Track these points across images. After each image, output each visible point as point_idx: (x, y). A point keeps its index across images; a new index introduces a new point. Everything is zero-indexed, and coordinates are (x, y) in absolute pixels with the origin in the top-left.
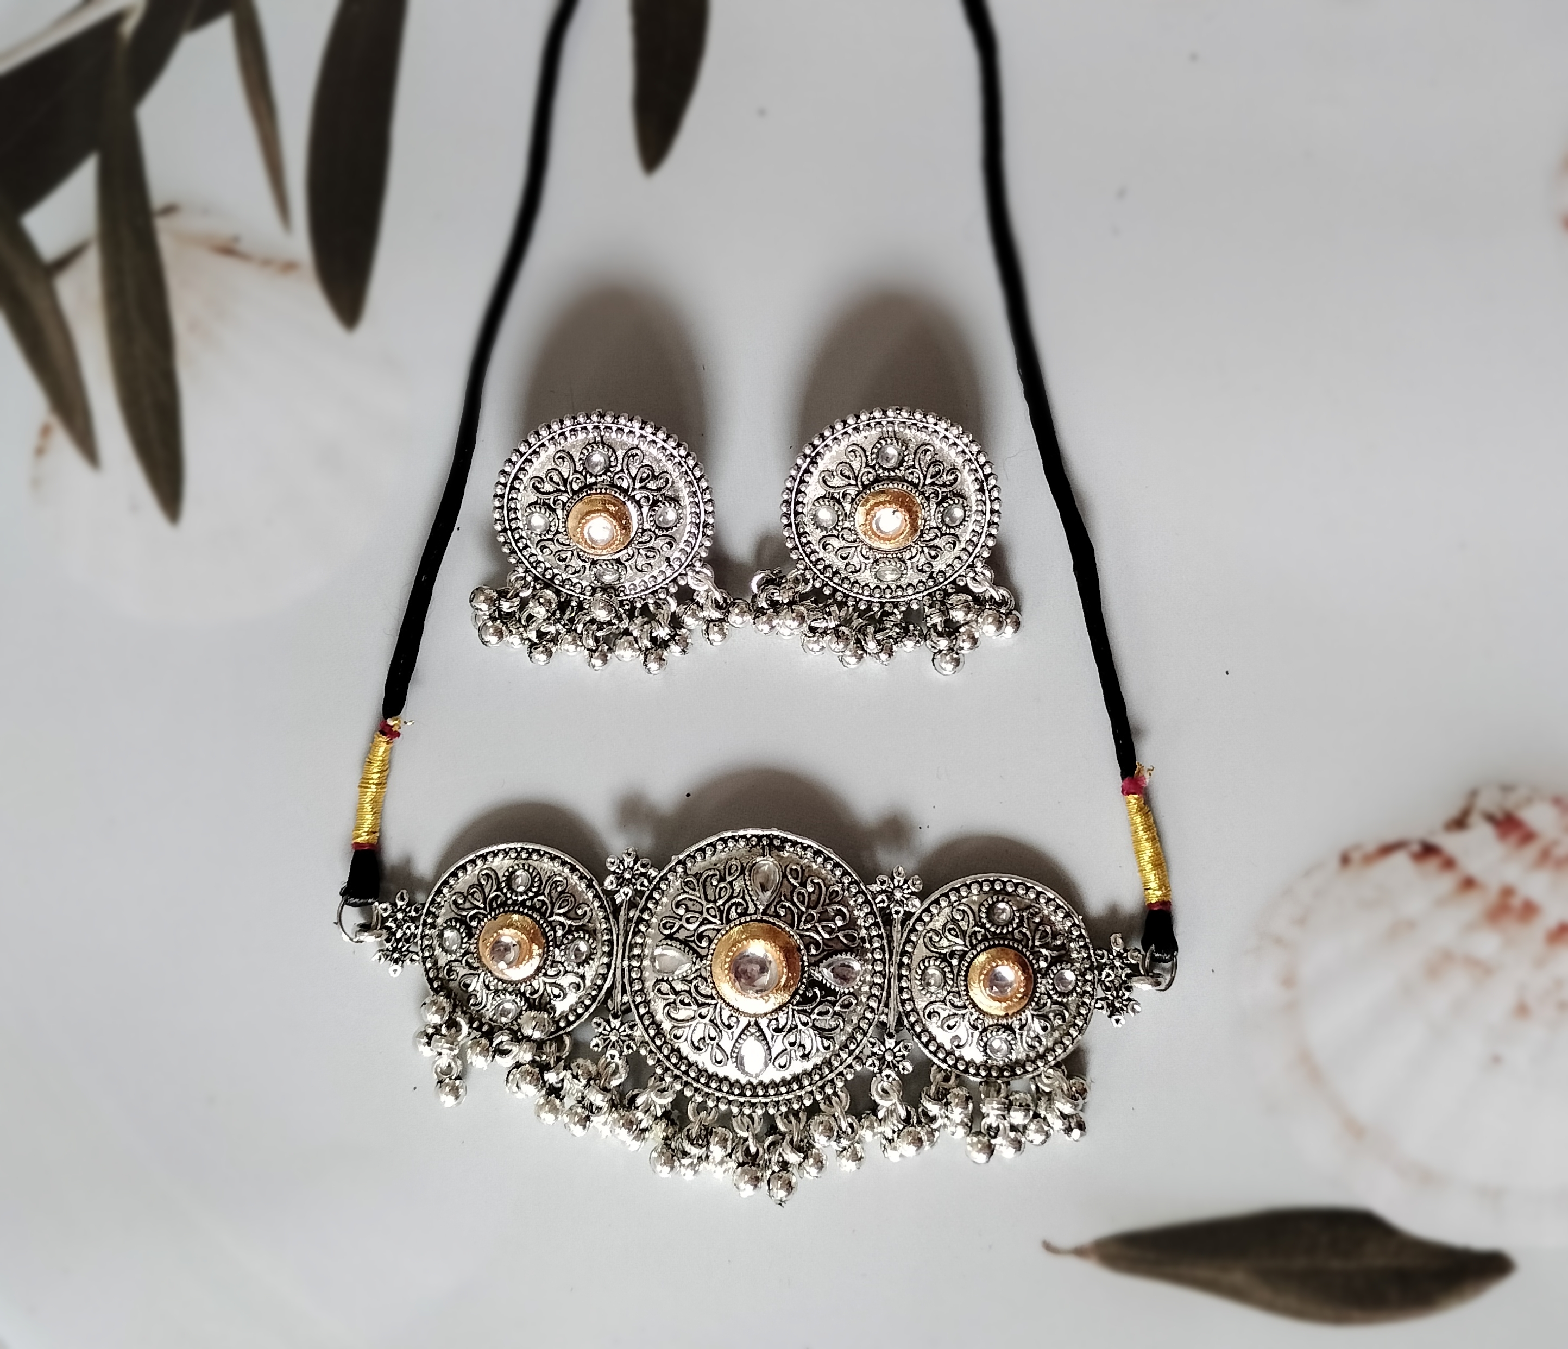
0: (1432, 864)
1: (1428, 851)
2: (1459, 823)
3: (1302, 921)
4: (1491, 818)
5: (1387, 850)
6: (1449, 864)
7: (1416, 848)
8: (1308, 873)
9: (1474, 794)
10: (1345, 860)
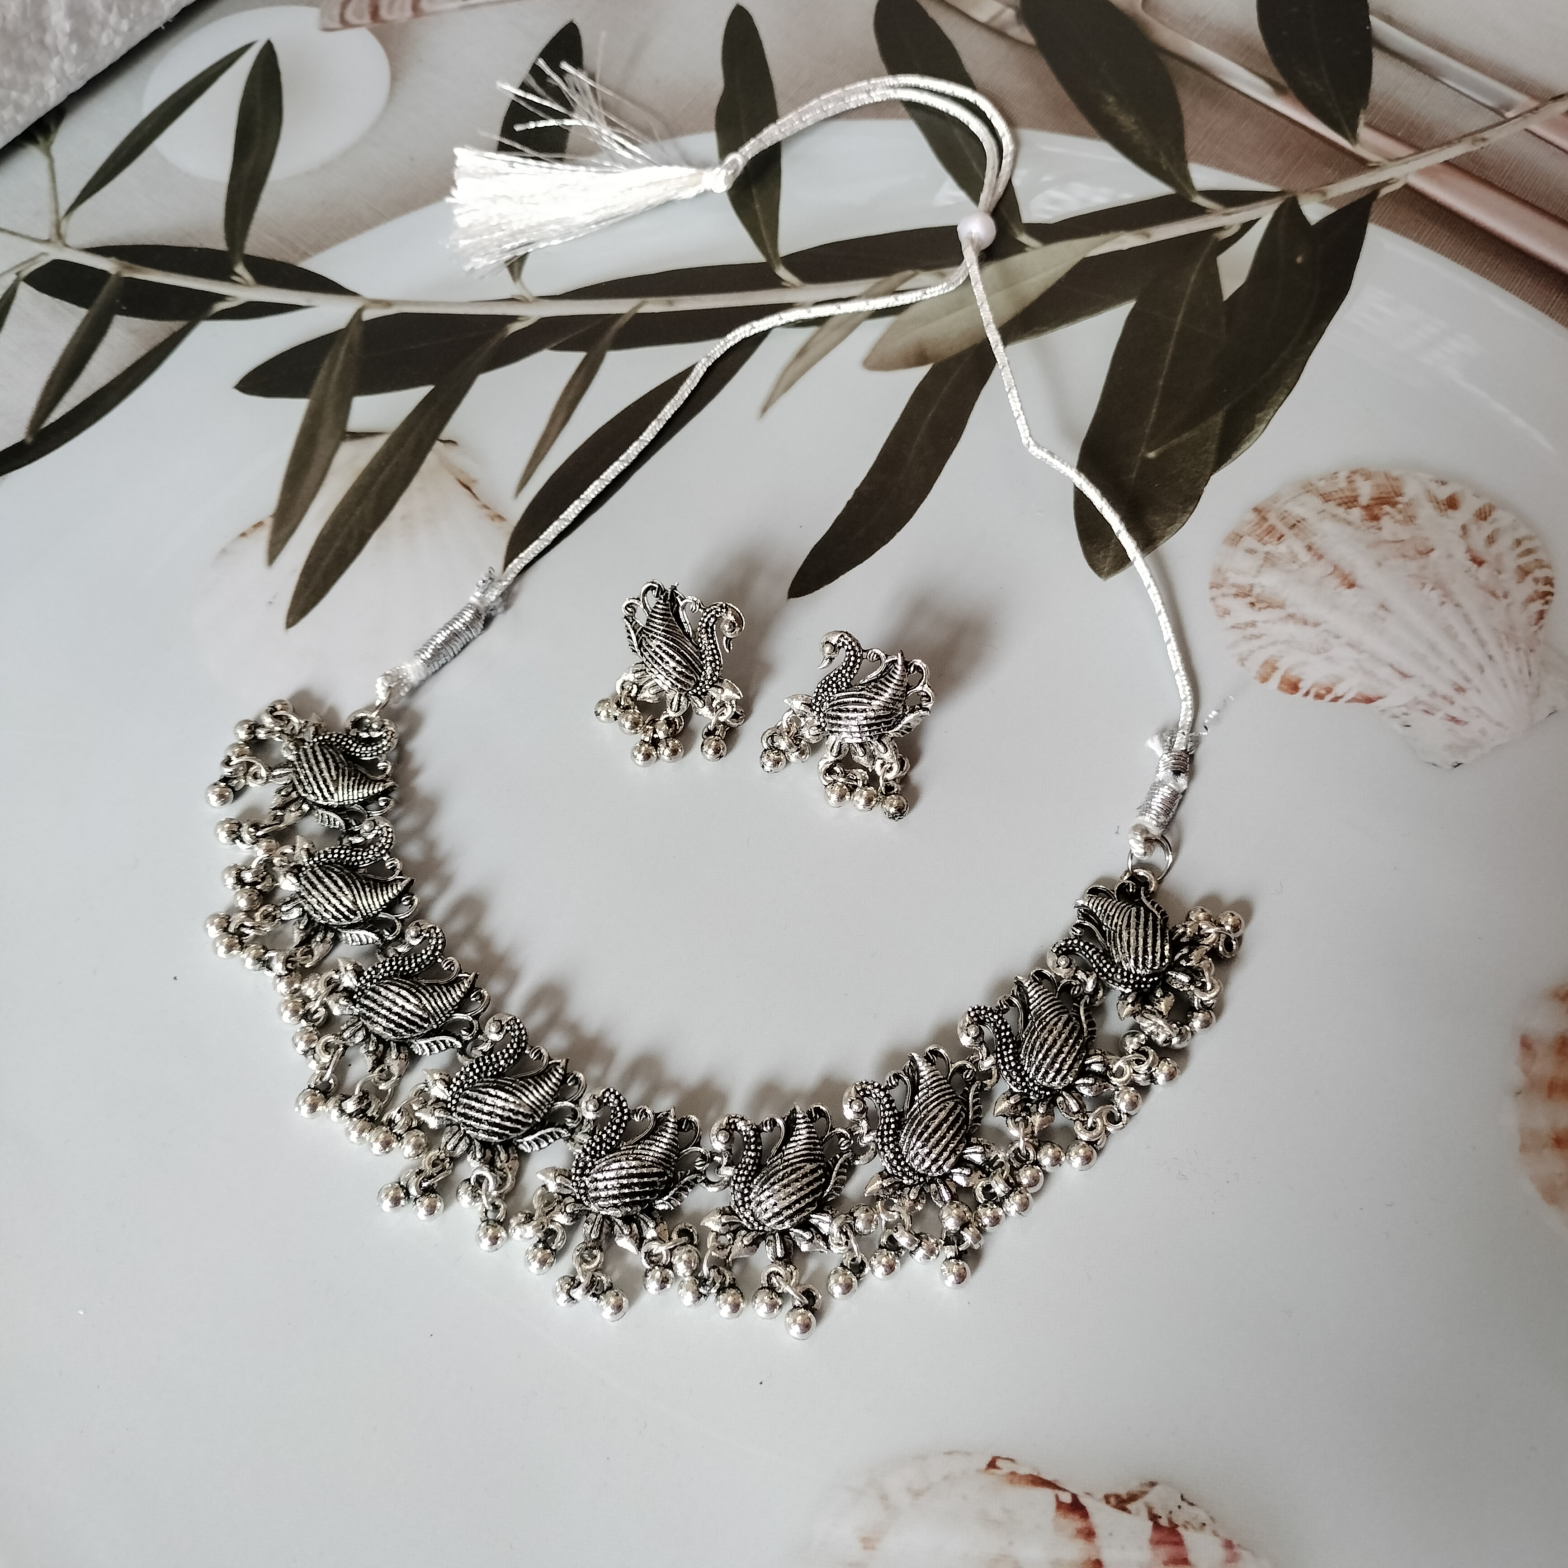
0: (1074, 1523)
1: (1076, 1508)
2: (1122, 1503)
3: (917, 1494)
4: (1154, 1518)
5: (1038, 1481)
6: (1089, 1534)
7: (1066, 1498)
8: (949, 1453)
9: (1153, 1484)
10: (992, 1465)
